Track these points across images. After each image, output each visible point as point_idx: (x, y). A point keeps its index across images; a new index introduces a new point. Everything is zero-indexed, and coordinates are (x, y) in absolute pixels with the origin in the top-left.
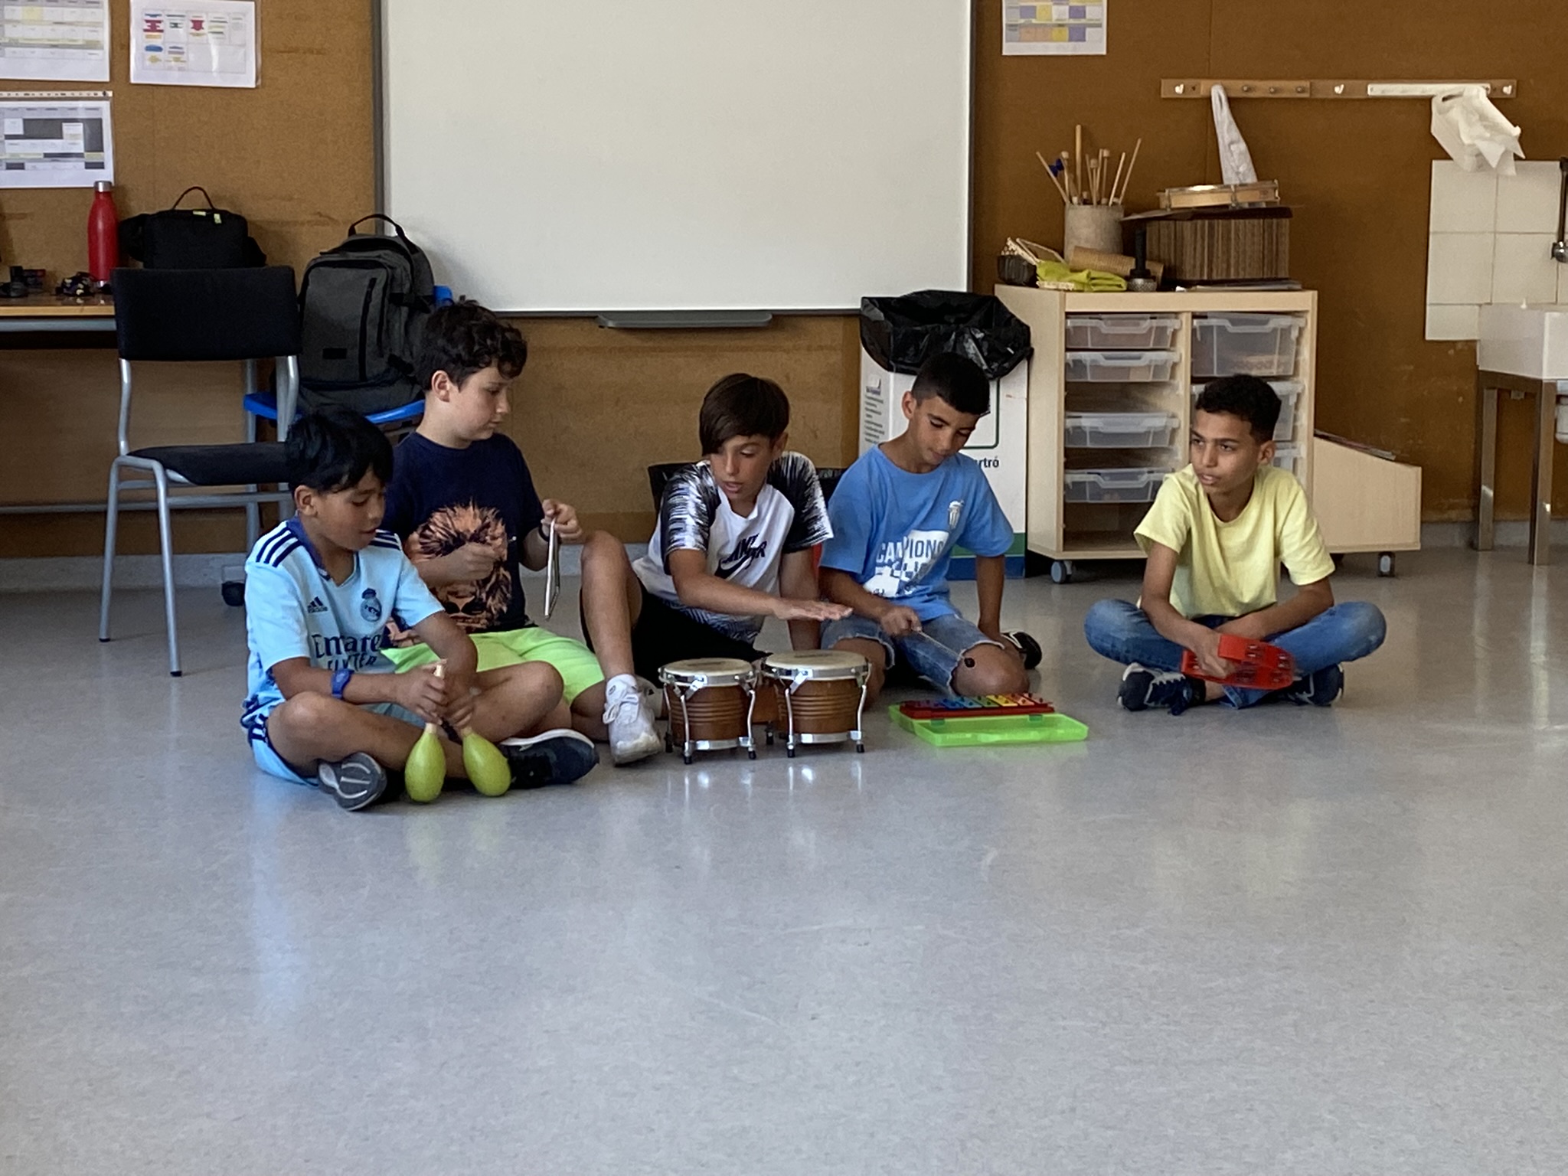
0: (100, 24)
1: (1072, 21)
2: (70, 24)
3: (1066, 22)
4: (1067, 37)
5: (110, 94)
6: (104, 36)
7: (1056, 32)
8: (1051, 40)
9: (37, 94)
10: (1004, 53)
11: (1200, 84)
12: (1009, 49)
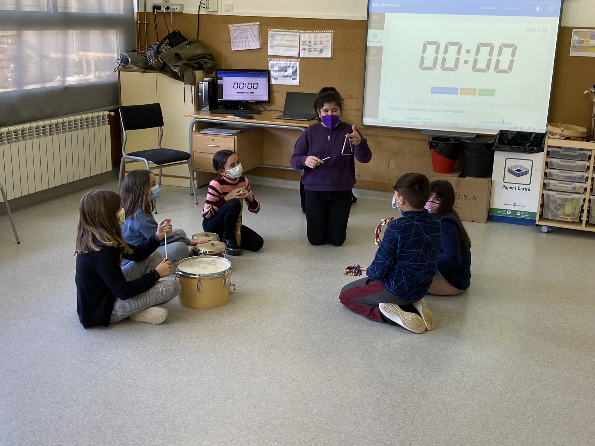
2: (290, 41)
5: (299, 60)
7: (591, 48)
8: (588, 52)
9: (282, 59)
10: (570, 55)
12: (572, 54)
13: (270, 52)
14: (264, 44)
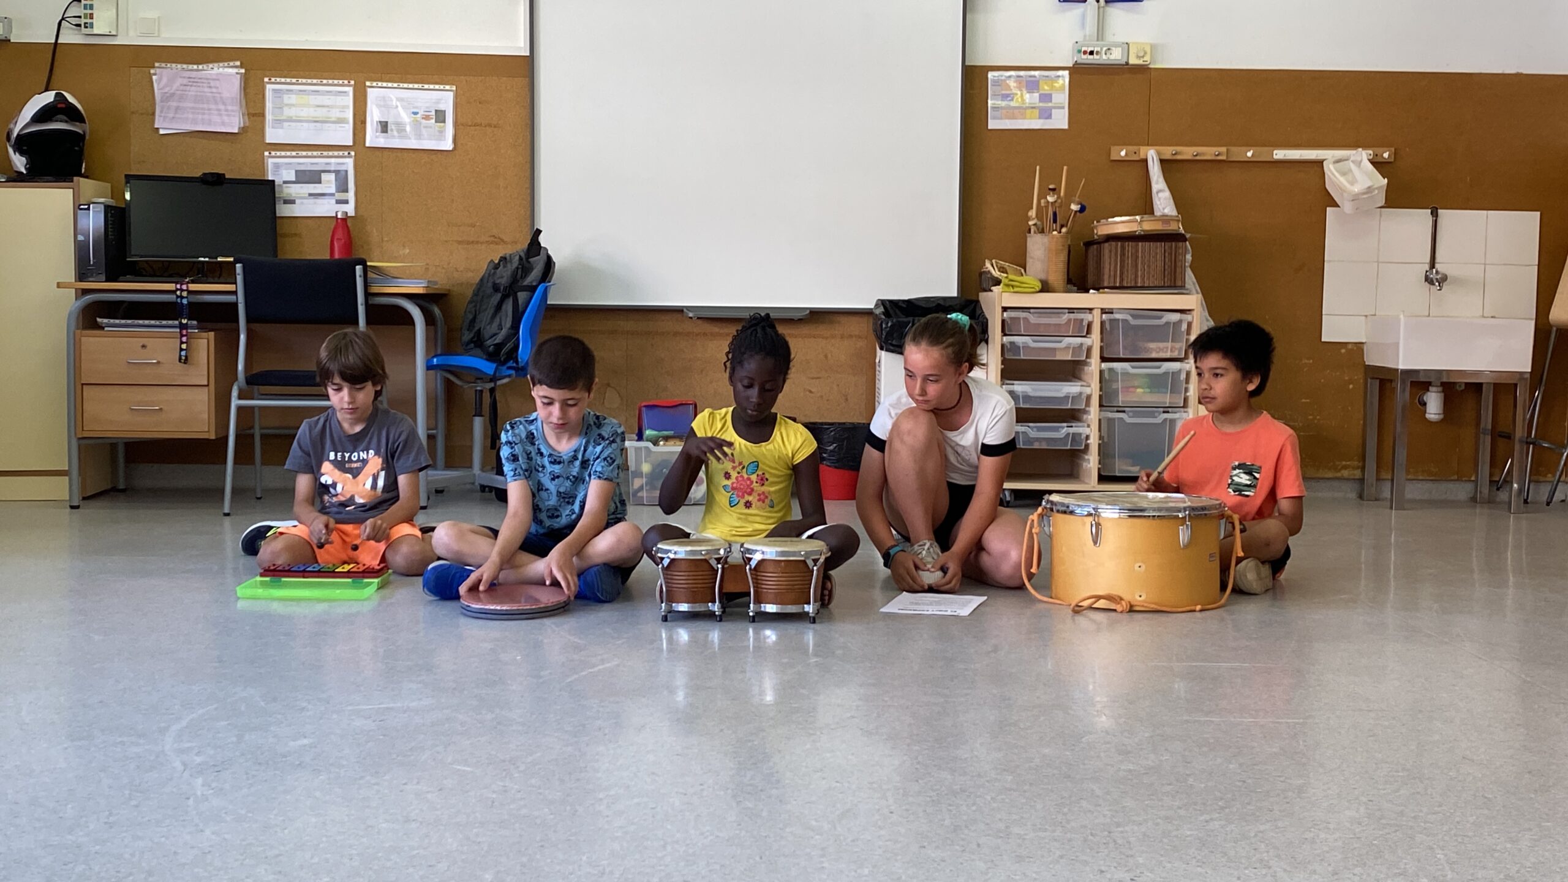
0: (348, 107)
1: (1041, 104)
2: (328, 106)
3: (1037, 105)
4: (1038, 117)
5: (353, 153)
6: (349, 115)
7: (1029, 111)
8: (1025, 119)
9: (304, 153)
10: (989, 128)
11: (1139, 150)
12: (992, 124)
13: (272, 135)
14: (254, 115)
